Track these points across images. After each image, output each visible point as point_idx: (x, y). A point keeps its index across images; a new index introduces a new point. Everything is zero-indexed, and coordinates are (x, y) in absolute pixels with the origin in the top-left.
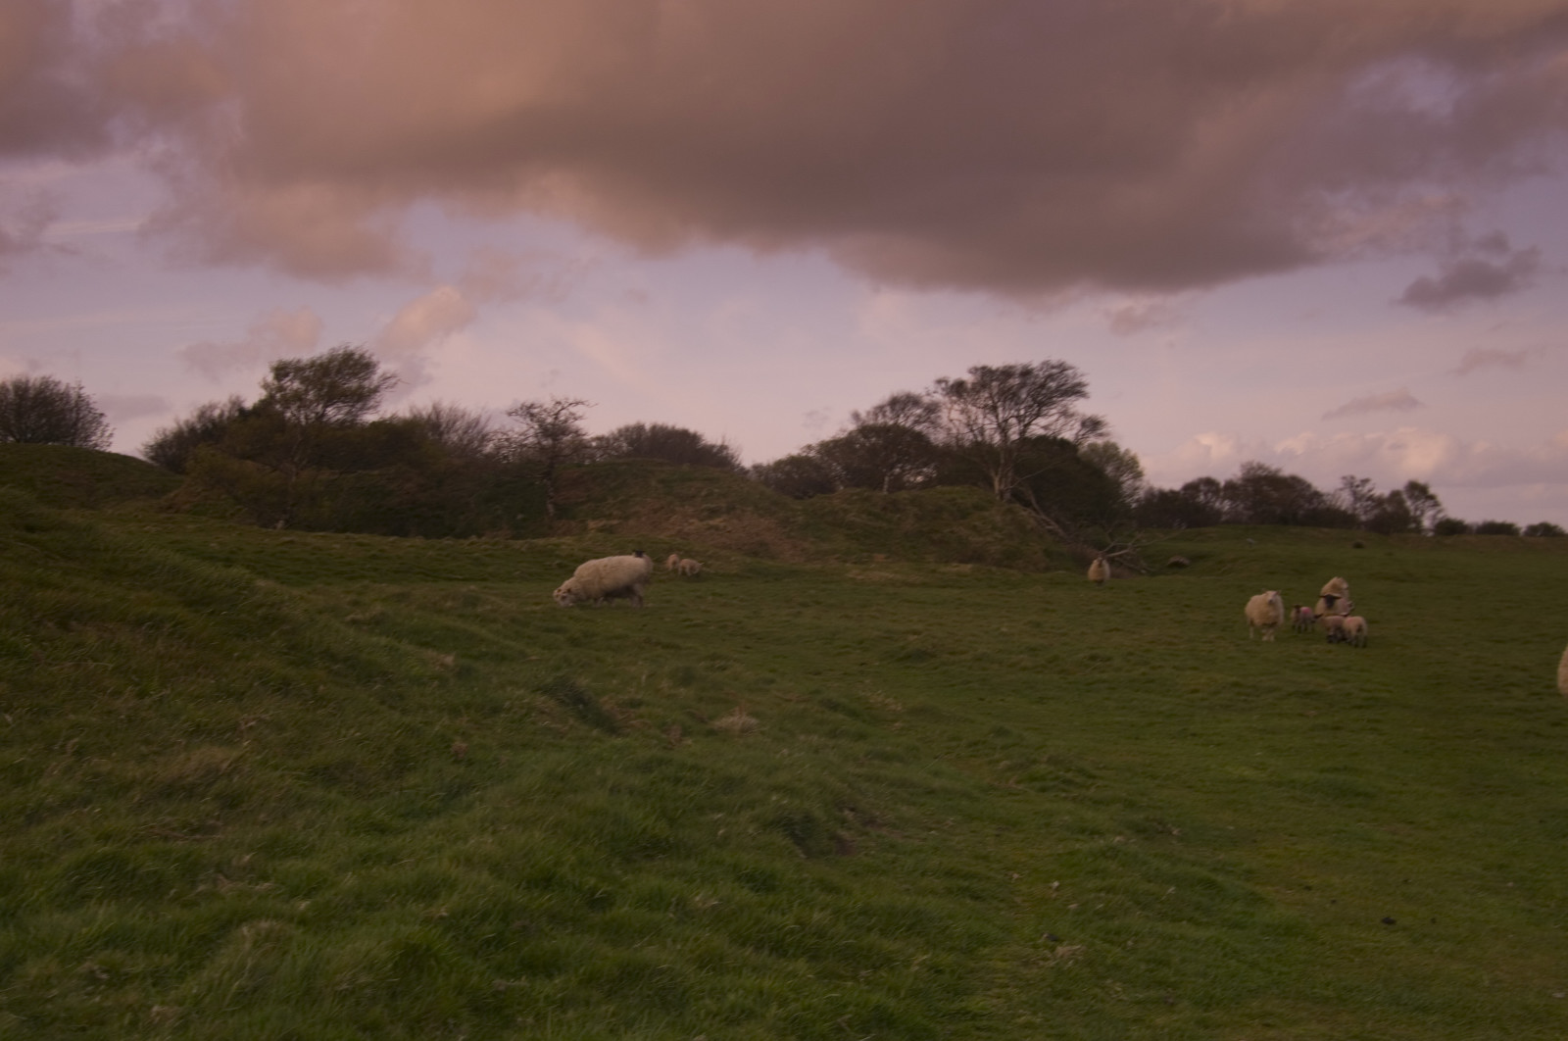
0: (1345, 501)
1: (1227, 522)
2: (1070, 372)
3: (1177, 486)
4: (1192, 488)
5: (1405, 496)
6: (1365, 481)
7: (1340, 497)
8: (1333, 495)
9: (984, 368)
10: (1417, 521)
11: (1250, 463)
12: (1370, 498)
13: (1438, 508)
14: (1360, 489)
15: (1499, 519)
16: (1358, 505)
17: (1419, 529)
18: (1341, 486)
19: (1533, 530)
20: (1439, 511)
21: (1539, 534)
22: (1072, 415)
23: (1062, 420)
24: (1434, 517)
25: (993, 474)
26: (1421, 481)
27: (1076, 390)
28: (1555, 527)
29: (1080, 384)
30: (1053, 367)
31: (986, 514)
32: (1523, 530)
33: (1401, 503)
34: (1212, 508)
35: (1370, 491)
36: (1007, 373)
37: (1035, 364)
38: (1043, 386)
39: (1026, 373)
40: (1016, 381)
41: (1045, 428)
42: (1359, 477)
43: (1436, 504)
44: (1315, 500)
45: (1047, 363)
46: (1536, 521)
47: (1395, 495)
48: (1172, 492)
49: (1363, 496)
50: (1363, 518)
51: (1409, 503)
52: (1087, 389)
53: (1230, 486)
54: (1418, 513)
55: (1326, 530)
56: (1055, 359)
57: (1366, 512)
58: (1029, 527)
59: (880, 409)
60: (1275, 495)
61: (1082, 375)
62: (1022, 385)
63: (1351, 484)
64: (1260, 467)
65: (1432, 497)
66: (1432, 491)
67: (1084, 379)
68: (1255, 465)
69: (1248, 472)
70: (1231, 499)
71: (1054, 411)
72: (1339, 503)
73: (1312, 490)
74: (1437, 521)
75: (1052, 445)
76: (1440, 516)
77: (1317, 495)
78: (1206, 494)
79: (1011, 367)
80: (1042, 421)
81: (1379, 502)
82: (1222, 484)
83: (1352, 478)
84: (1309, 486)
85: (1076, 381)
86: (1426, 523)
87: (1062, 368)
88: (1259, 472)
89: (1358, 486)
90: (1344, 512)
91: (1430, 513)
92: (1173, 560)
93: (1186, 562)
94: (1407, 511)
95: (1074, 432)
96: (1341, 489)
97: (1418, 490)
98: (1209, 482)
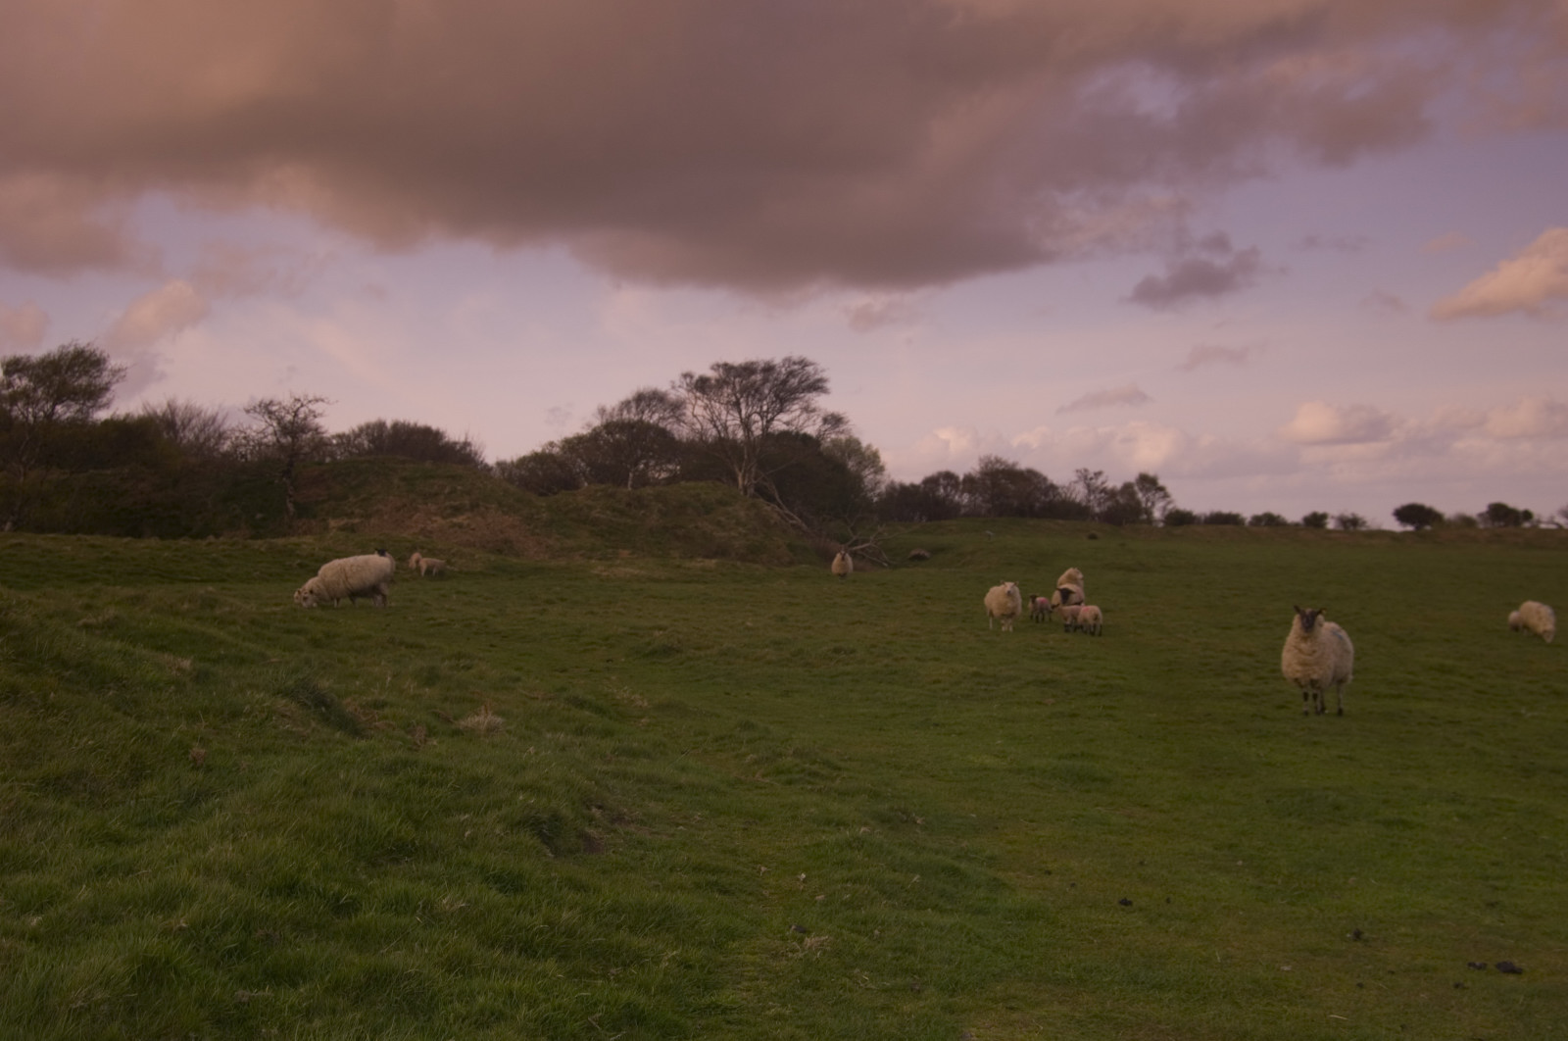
0: (1080, 493)
1: (966, 515)
2: (810, 369)
3: (918, 480)
4: (932, 482)
5: (1136, 488)
6: (1098, 474)
7: (1074, 490)
8: (1068, 489)
9: (726, 365)
10: (1149, 512)
11: (989, 457)
12: (1104, 491)
13: (1168, 499)
14: (1094, 481)
15: (1225, 509)
16: (1092, 497)
17: (1150, 520)
18: (1075, 478)
19: (1257, 520)
20: (1169, 503)
21: (1263, 523)
22: (814, 410)
23: (805, 415)
24: (1164, 508)
25: (737, 470)
26: (1151, 473)
27: (817, 386)
28: (1279, 517)
29: (820, 380)
30: (795, 363)
31: (730, 509)
32: (1249, 519)
33: (1133, 495)
34: (952, 501)
35: (1103, 483)
36: (748, 369)
37: (778, 361)
38: (785, 382)
39: (769, 369)
40: (758, 377)
41: (787, 423)
42: (1092, 469)
43: (1166, 496)
44: (1051, 493)
45: (788, 360)
46: (1260, 512)
47: (1127, 487)
48: (913, 486)
49: (1097, 488)
50: (1097, 510)
51: (1140, 495)
52: (828, 385)
53: (969, 479)
54: (1149, 504)
55: (1061, 522)
56: (796, 356)
57: (1099, 505)
58: (772, 522)
59: (626, 404)
60: (1011, 487)
61: (823, 371)
62: (765, 381)
63: (1085, 477)
64: (998, 461)
65: (1162, 489)
66: (1161, 482)
67: (825, 375)
68: (992, 458)
69: (986, 466)
70: (970, 492)
71: (796, 407)
72: (1073, 496)
73: (1049, 482)
74: (1167, 513)
75: (797, 441)
76: (1170, 507)
77: (1053, 487)
78: (945, 488)
79: (752, 363)
80: (784, 417)
81: (1112, 494)
82: (961, 477)
83: (1086, 470)
84: (1045, 479)
85: (817, 377)
86: (1157, 514)
87: (804, 364)
88: (998, 466)
89: (1091, 479)
90: (1079, 504)
91: (1160, 504)
92: (914, 552)
93: (927, 554)
94: (1138, 503)
95: (817, 427)
96: (1076, 482)
97: (1148, 482)
98: (949, 476)
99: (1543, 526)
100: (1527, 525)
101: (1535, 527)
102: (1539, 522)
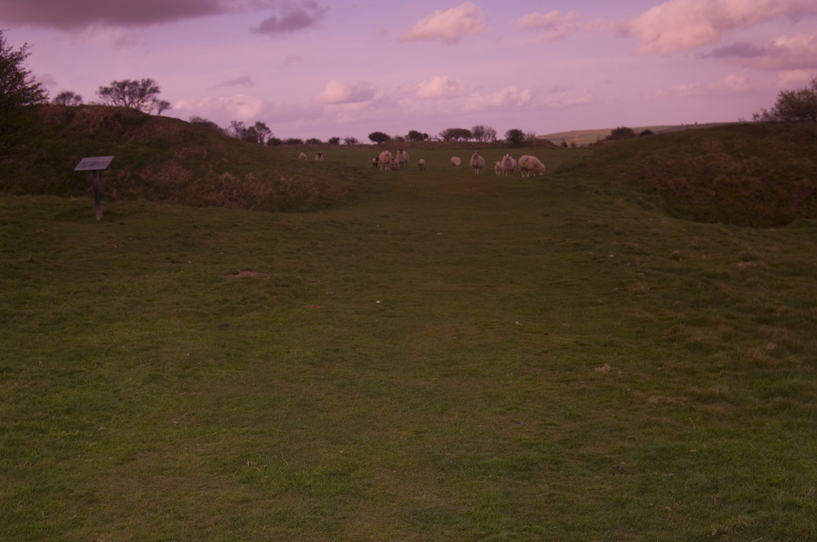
2: (153, 83)
5: (256, 129)
6: (241, 123)
7: (230, 130)
8: (226, 130)
9: (115, 82)
10: (262, 140)
13: (270, 134)
14: (239, 126)
15: (295, 137)
16: (238, 133)
18: (230, 125)
19: (309, 141)
21: (311, 143)
22: (156, 101)
26: (262, 122)
27: (155, 90)
28: (318, 140)
30: (146, 81)
32: (305, 142)
33: (254, 131)
35: (243, 127)
37: (138, 80)
38: (143, 89)
39: (135, 83)
42: (238, 121)
45: (143, 80)
47: (251, 129)
49: (240, 129)
51: (257, 132)
54: (262, 136)
61: (157, 83)
63: (235, 124)
65: (267, 129)
66: (267, 126)
67: (158, 86)
71: (149, 99)
74: (270, 139)
79: (126, 81)
80: (144, 105)
81: (245, 131)
83: (235, 121)
86: (266, 140)
87: (149, 82)
90: (232, 137)
91: (267, 136)
94: (257, 135)
97: (261, 126)
99: (432, 140)
100: (426, 140)
101: (429, 141)
102: (431, 138)
